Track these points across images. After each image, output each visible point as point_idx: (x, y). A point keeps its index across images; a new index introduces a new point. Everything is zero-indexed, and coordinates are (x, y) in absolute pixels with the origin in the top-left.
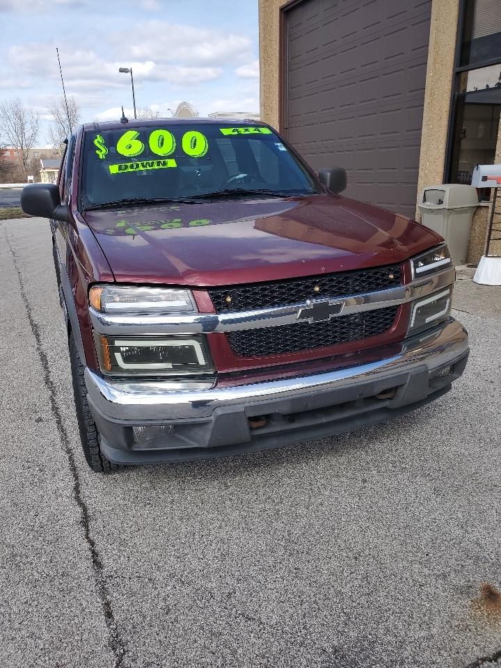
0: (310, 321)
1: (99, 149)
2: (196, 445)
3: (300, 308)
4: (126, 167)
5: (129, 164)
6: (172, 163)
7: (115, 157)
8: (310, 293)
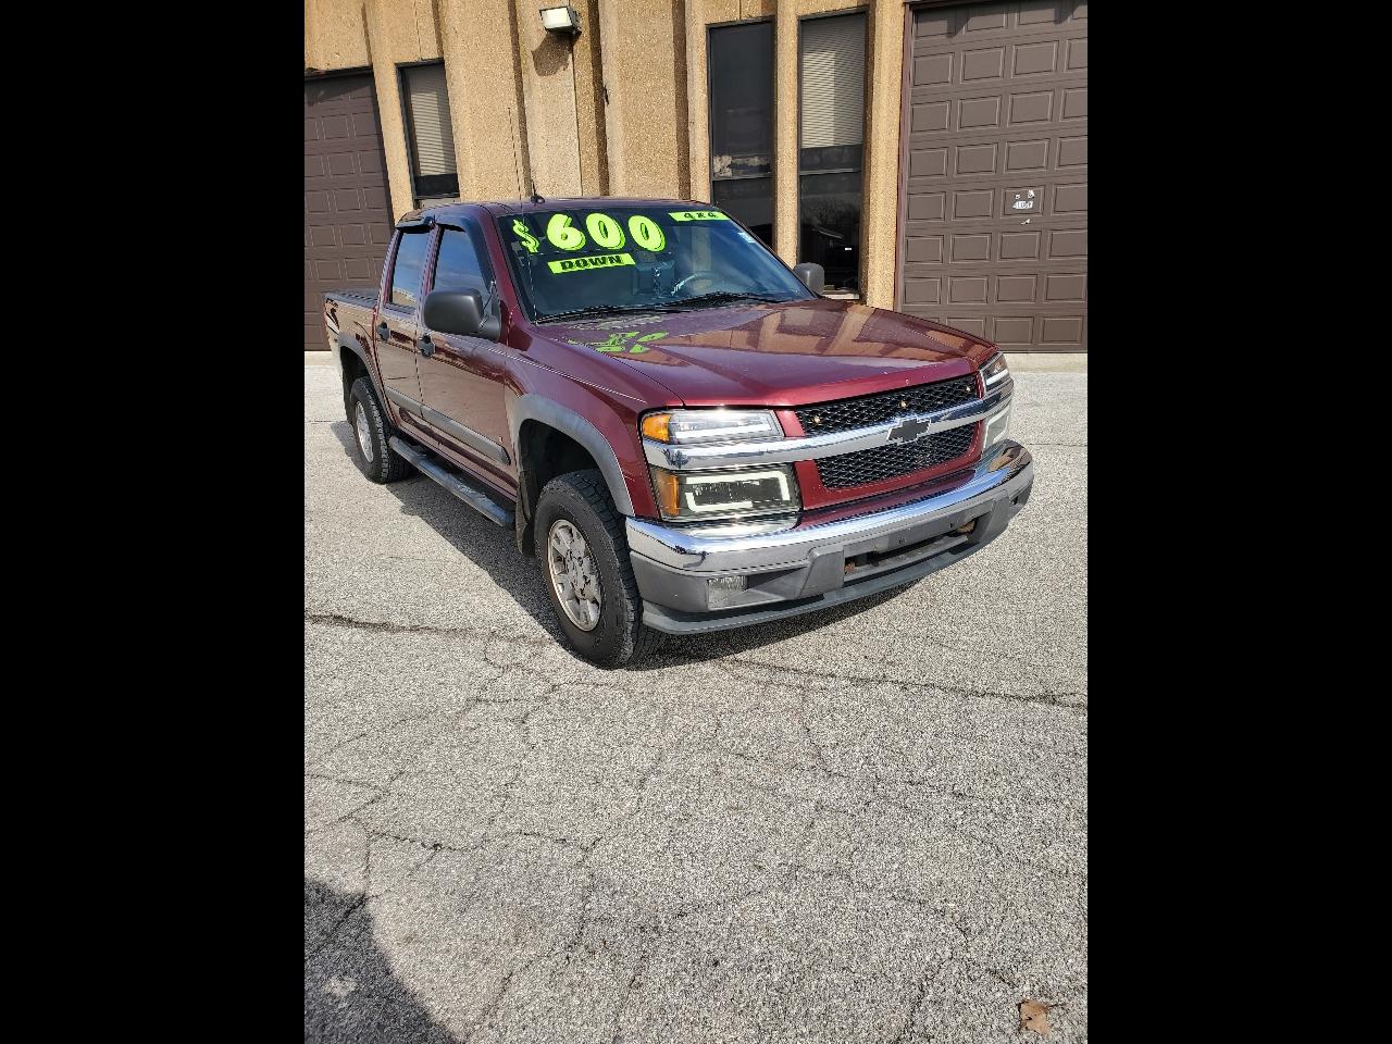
0: (899, 441)
1: (525, 240)
2: (781, 599)
3: (888, 428)
4: (571, 265)
5: (573, 261)
6: (627, 259)
7: (550, 251)
8: (896, 410)
